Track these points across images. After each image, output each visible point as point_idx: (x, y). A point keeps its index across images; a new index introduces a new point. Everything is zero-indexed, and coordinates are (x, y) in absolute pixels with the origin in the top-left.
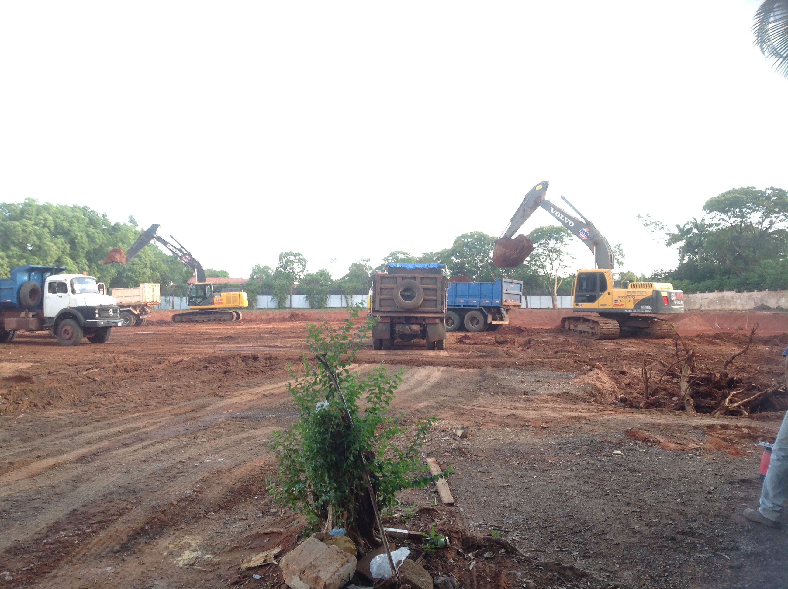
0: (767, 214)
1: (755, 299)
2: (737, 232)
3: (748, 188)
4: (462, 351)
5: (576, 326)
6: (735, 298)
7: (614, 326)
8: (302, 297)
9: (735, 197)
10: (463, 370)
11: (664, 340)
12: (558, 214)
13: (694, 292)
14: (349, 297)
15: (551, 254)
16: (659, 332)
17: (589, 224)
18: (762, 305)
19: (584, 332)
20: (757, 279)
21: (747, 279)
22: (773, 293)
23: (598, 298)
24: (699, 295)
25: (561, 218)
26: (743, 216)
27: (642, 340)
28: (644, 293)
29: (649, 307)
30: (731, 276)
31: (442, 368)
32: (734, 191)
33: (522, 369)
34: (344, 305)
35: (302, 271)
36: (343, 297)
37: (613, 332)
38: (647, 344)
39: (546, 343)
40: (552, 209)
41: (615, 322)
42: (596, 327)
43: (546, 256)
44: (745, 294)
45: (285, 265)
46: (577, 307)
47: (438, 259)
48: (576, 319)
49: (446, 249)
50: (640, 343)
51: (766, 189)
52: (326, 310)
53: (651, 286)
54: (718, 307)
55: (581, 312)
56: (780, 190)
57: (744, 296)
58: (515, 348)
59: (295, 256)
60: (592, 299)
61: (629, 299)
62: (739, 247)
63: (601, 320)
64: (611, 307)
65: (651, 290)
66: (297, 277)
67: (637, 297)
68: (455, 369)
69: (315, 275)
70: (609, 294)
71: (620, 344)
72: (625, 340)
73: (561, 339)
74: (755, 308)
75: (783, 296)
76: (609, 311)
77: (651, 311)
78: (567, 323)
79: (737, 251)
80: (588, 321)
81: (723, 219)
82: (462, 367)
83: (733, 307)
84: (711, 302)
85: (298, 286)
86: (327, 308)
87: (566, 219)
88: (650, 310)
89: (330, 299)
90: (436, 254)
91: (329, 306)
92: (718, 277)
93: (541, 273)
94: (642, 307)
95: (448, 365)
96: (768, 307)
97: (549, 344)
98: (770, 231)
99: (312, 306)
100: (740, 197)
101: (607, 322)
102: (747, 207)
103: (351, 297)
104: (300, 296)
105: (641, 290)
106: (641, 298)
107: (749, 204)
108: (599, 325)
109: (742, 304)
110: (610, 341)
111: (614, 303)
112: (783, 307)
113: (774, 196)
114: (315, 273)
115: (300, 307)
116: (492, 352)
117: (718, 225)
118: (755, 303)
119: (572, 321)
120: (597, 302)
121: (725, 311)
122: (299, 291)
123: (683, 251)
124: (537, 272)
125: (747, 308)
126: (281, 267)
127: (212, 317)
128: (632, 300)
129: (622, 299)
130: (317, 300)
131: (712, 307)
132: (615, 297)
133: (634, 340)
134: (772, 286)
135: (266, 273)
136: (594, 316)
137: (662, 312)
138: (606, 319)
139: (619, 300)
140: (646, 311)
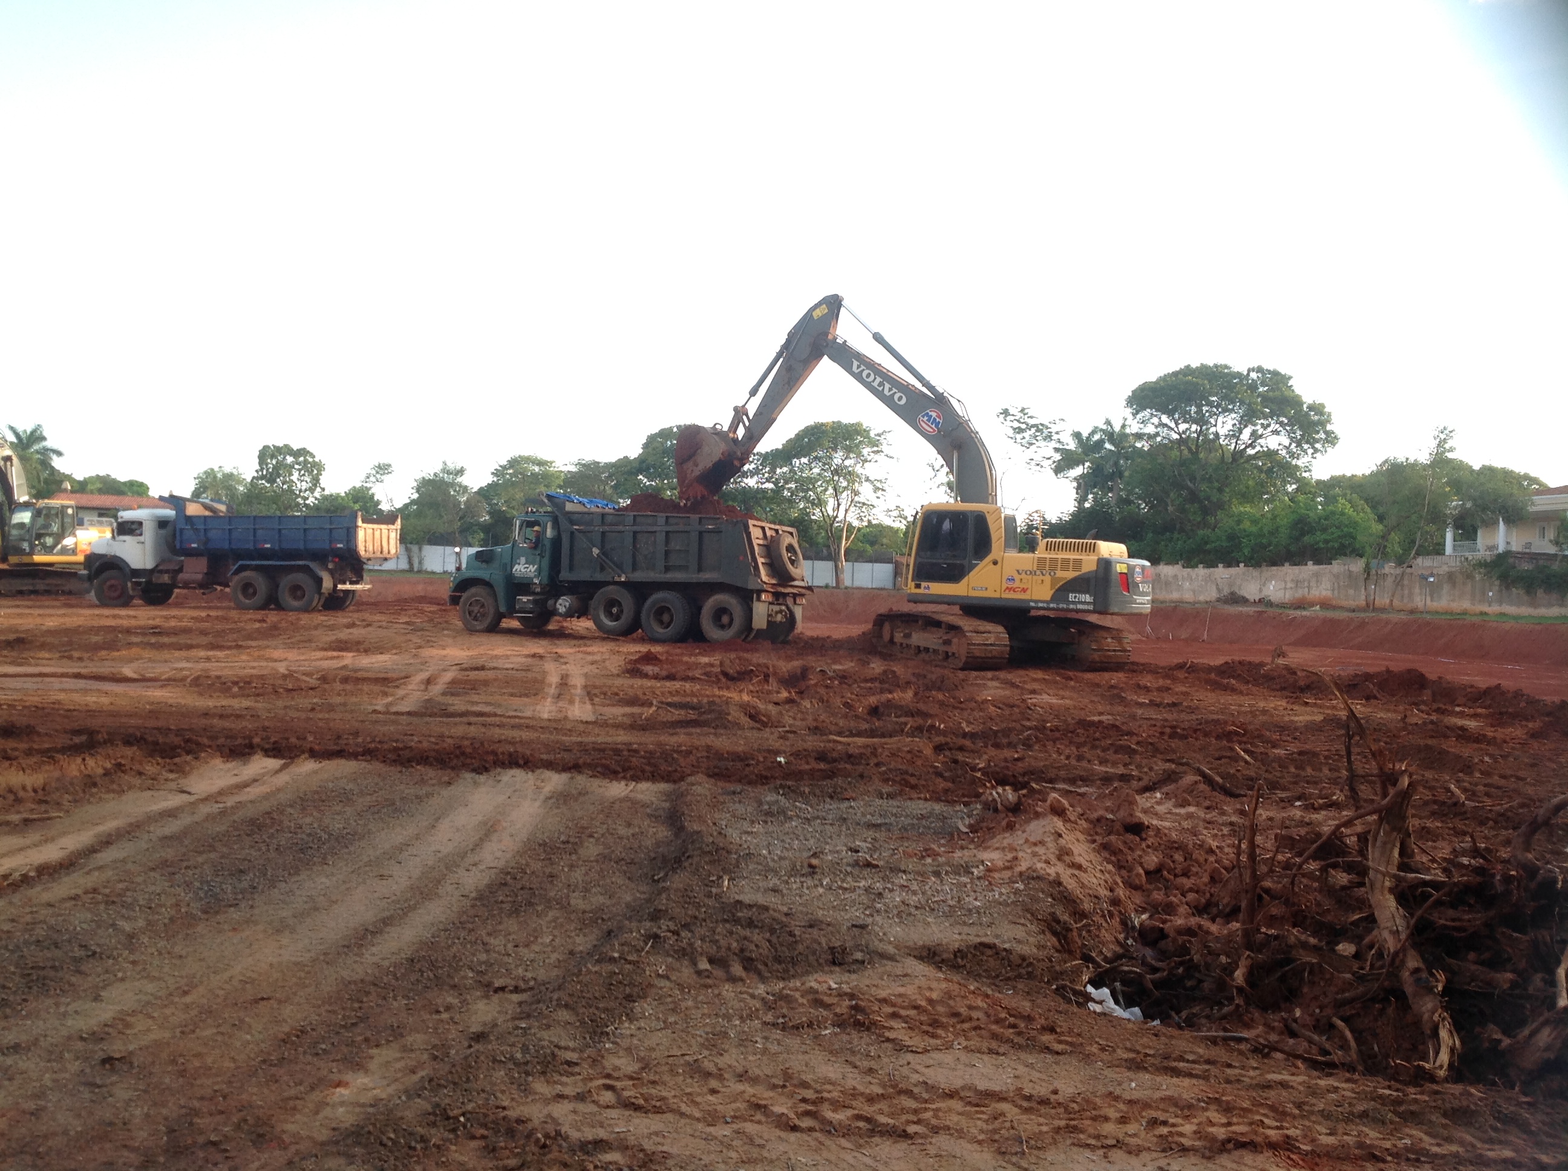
0: (1248, 418)
1: (1219, 580)
2: (1190, 449)
3: (1216, 366)
4: (633, 702)
5: (908, 636)
6: (1180, 577)
7: (997, 638)
9: (1187, 382)
10: (617, 789)
11: (1107, 675)
12: (868, 375)
14: (415, 548)
15: (836, 478)
16: (1096, 656)
17: (940, 401)
18: (1233, 594)
19: (927, 650)
20: (1224, 544)
21: (1206, 543)
22: (1254, 572)
23: (969, 572)
25: (875, 384)
26: (1201, 420)
27: (1058, 675)
28: (1078, 563)
29: (1088, 598)
30: (1176, 535)
31: (555, 781)
32: (1187, 371)
33: (802, 794)
34: (404, 565)
35: (312, 490)
37: (995, 653)
38: (1072, 683)
39: (843, 677)
40: (855, 363)
41: (1001, 629)
42: (955, 640)
43: (828, 482)
44: (1201, 571)
45: (271, 474)
46: (918, 591)
47: (610, 476)
48: (909, 620)
49: (626, 458)
50: (1056, 682)
51: (1249, 371)
53: (1093, 548)
55: (922, 602)
56: (1275, 373)
57: (1197, 575)
58: (769, 692)
59: (297, 453)
60: (955, 574)
61: (1042, 577)
62: (1193, 479)
63: (967, 624)
64: (997, 595)
65: (1094, 558)
66: (300, 500)
67: (1060, 574)
68: (596, 782)
69: (342, 498)
70: (995, 563)
71: (1013, 685)
72: (1021, 672)
73: (877, 666)
74: (1218, 600)
75: (1272, 577)
76: (987, 603)
77: (1091, 607)
78: (887, 627)
79: (1188, 488)
80: (938, 624)
81: (1165, 425)
82: (615, 773)
83: (1175, 596)
87: (887, 386)
88: (1088, 603)
90: (609, 466)
92: (1150, 535)
93: (816, 515)
94: (1071, 596)
95: (574, 767)
96: (1243, 597)
97: (850, 681)
98: (1250, 452)
100: (1198, 384)
101: (981, 629)
102: (1210, 404)
103: (420, 549)
105: (1072, 556)
106: (1070, 575)
107: (1214, 399)
108: (965, 636)
109: (1194, 591)
110: (989, 674)
111: (1004, 586)
112: (1273, 599)
113: (1263, 384)
114: (343, 494)
116: (711, 712)
117: (1151, 437)
118: (1218, 589)
119: (899, 624)
120: (965, 581)
121: (1162, 602)
123: (1084, 485)
124: (808, 514)
125: (1202, 598)
126: (263, 477)
127: (41, 585)
128: (1047, 579)
129: (1023, 576)
132: (1009, 570)
133: (1039, 674)
134: (1252, 558)
135: (231, 490)
136: (952, 615)
137: (1116, 610)
138: (979, 622)
139: (1017, 577)
140: (1080, 607)
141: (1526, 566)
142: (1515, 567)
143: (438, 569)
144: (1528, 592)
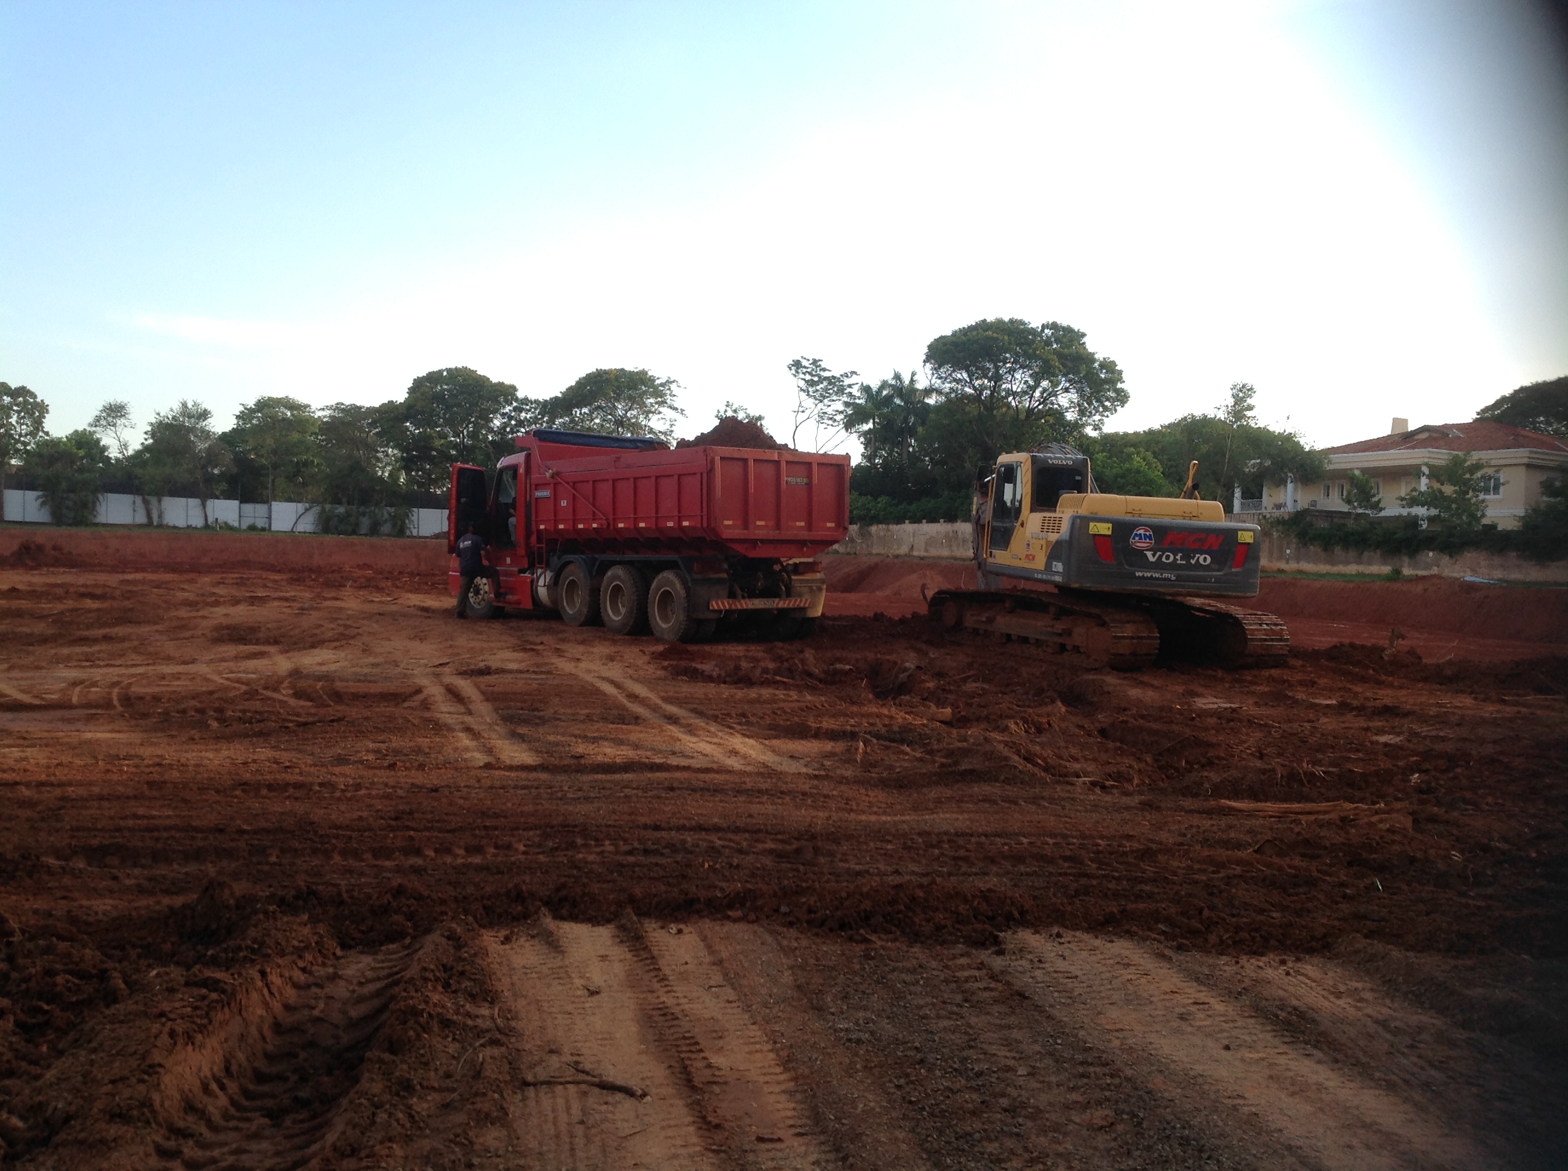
2: (984, 407)
3: (1011, 321)
8: (31, 495)
9: (988, 338)
13: (900, 520)
14: (153, 500)
24: (908, 527)
26: (997, 378)
32: (983, 325)
34: (141, 519)
35: (33, 434)
36: (139, 500)
47: (373, 423)
49: (391, 402)
51: (1044, 327)
52: (93, 529)
54: (945, 553)
59: (16, 393)
62: (991, 436)
66: (19, 446)
69: (64, 444)
79: (986, 444)
81: (961, 381)
84: (931, 542)
85: (18, 468)
86: (97, 525)
89: (104, 504)
90: (371, 411)
91: (102, 519)
92: (946, 493)
98: (1042, 409)
99: (58, 519)
100: (997, 339)
102: (1006, 360)
103: (160, 501)
104: (27, 492)
107: (1010, 355)
113: (1056, 341)
115: (27, 520)
117: (943, 393)
121: (962, 560)
122: (23, 481)
123: (872, 441)
130: (70, 504)
131: (934, 552)
141: (1323, 524)
142: (1312, 525)
143: (181, 523)
144: (1325, 550)
